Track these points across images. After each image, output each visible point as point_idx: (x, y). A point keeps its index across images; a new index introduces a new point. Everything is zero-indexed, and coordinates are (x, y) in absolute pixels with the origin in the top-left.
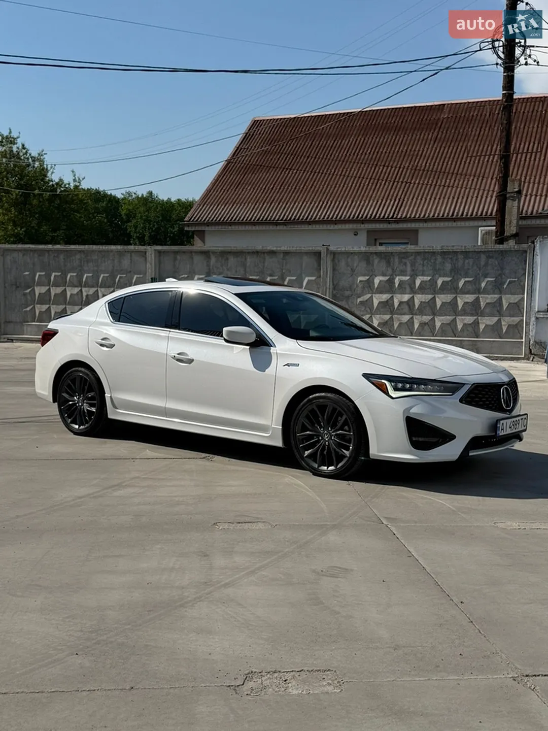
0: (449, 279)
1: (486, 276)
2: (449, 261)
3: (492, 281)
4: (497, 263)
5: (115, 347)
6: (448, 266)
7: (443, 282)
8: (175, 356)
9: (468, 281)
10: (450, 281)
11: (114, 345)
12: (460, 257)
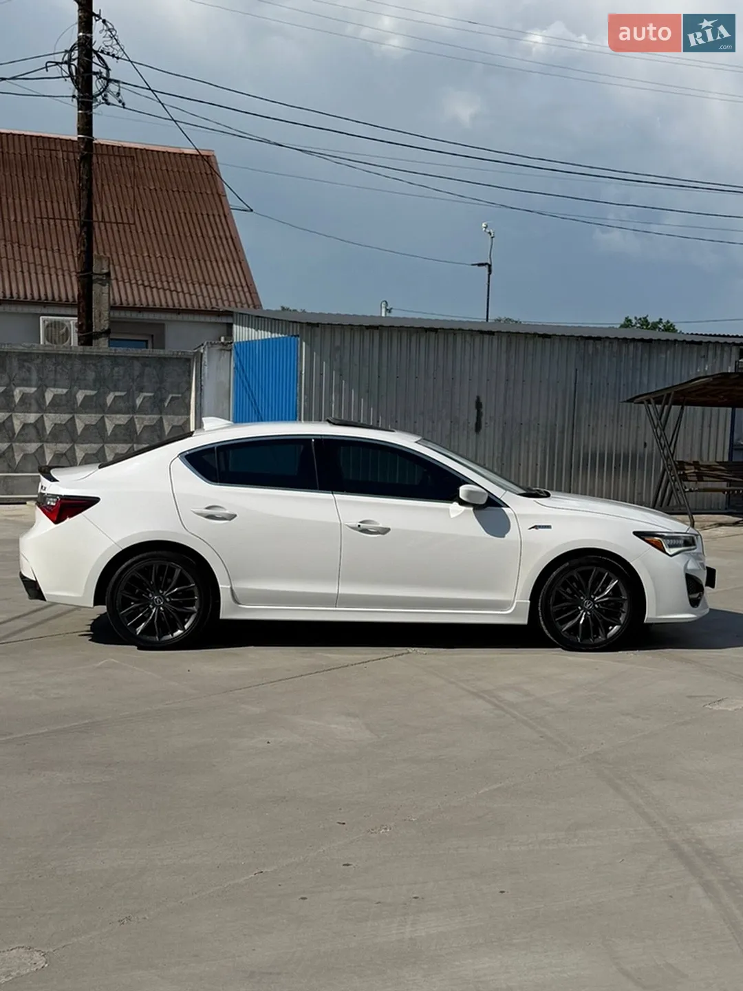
0: (92, 393)
1: (141, 390)
2: (93, 367)
3: (150, 397)
4: (155, 373)
5: (236, 518)
6: (91, 375)
7: (86, 396)
8: (359, 526)
9: (120, 397)
10: (95, 395)
11: (235, 516)
12: (106, 362)
